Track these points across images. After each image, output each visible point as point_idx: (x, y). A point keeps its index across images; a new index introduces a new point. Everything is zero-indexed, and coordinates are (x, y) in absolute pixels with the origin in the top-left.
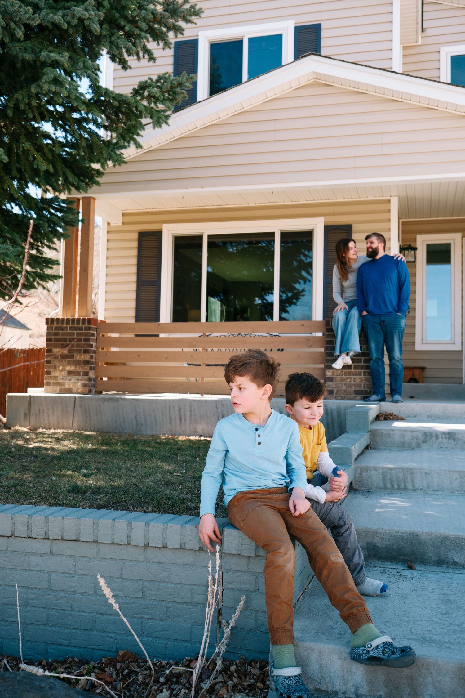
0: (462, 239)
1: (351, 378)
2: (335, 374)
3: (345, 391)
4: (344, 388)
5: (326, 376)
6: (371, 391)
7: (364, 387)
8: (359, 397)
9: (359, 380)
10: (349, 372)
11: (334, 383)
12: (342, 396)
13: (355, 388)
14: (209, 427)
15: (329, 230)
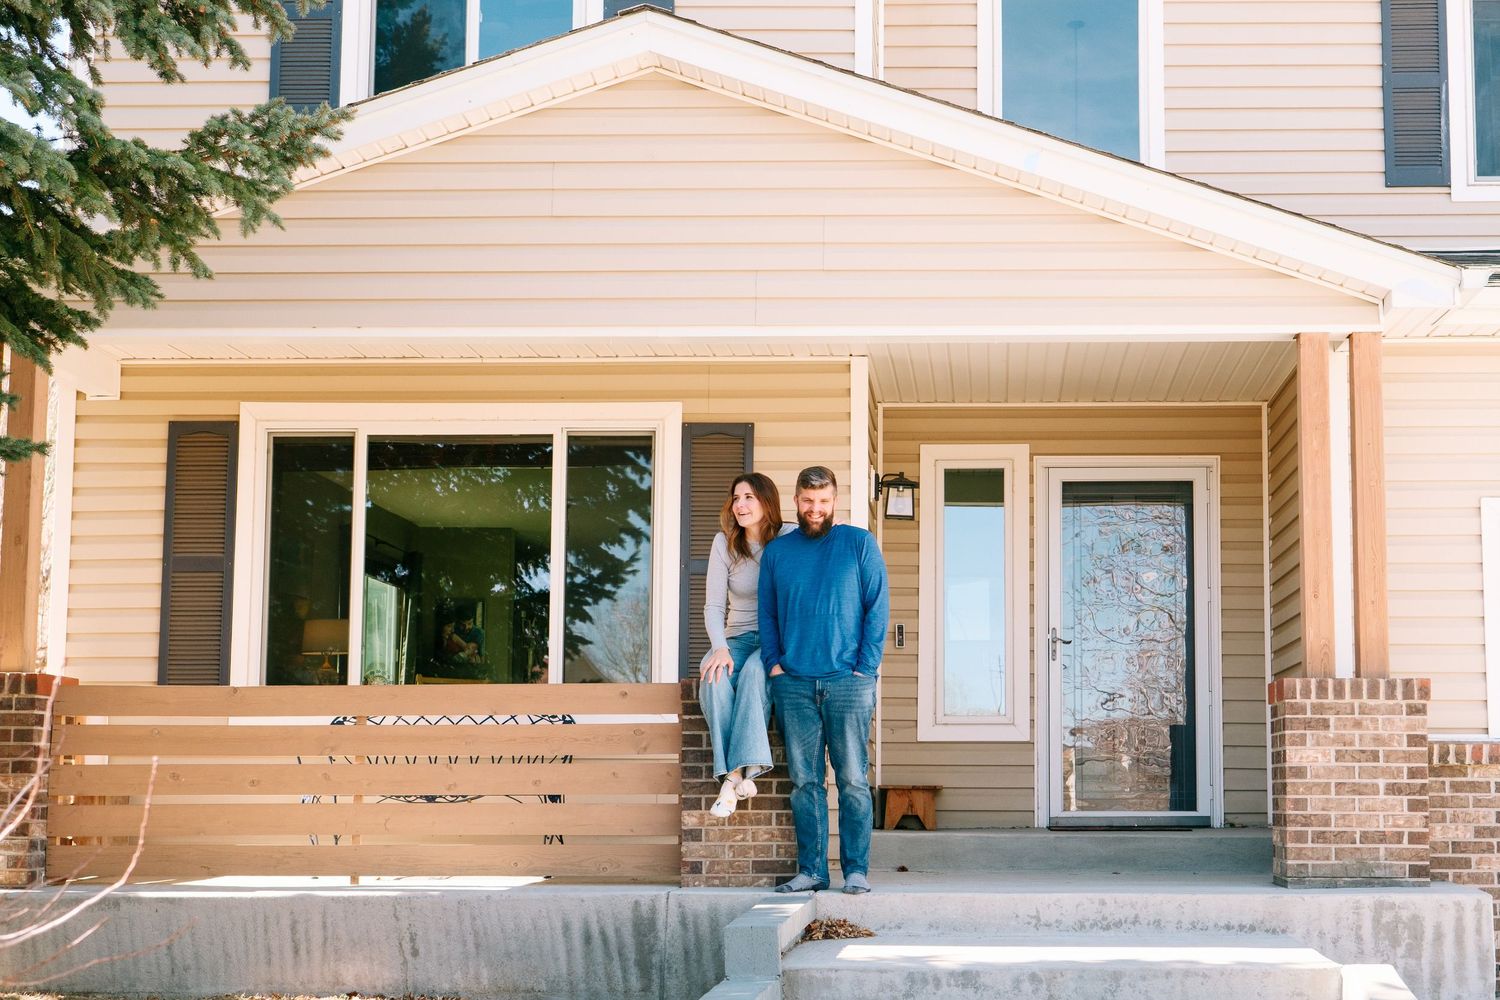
1: (745, 832)
2: (707, 822)
3: (731, 864)
4: (728, 856)
5: (684, 828)
6: (794, 863)
7: (778, 854)
8: (765, 880)
9: (766, 836)
11: (703, 843)
12: (724, 878)
13: (756, 856)
14: (376, 968)
15: (694, 434)
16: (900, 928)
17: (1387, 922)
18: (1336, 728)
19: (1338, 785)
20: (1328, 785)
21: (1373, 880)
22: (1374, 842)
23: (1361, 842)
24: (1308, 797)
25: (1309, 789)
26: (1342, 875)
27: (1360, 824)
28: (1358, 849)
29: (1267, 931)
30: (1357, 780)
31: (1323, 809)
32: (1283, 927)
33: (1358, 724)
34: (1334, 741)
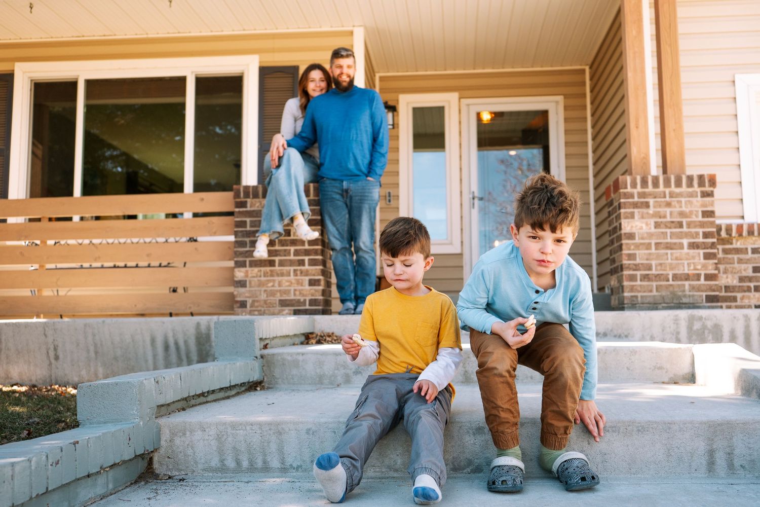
0: (459, 101)
1: (274, 281)
2: (250, 275)
3: (265, 302)
4: (263, 297)
5: (236, 279)
7: (295, 295)
8: (287, 311)
9: (287, 284)
10: (271, 271)
11: (248, 289)
12: (261, 310)
13: (281, 296)
14: (32, 368)
15: (265, 72)
17: (697, 329)
18: (654, 207)
19: (657, 244)
20: (650, 244)
21: (681, 305)
22: (681, 280)
23: (673, 280)
24: (637, 252)
25: (637, 246)
26: (660, 302)
27: (672, 269)
28: (671, 285)
29: (615, 336)
30: (669, 240)
31: (647, 260)
32: (626, 333)
33: (669, 205)
34: (654, 215)
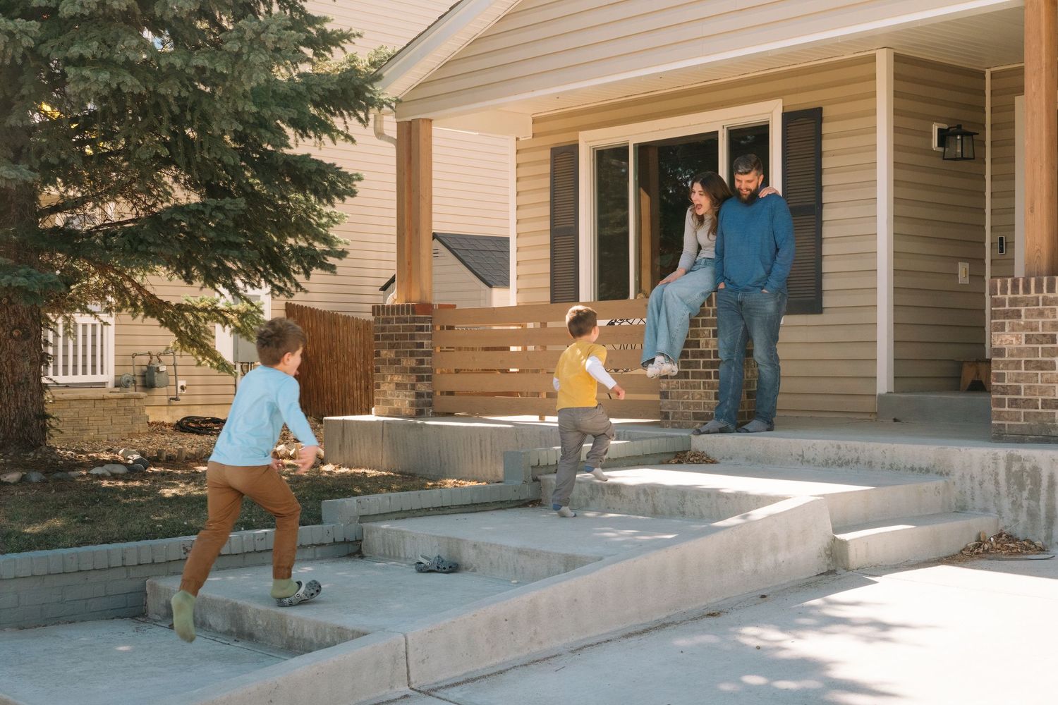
1: (688, 394)
3: (682, 414)
4: (681, 409)
5: (661, 390)
6: (712, 414)
9: (699, 396)
11: (669, 400)
12: (679, 422)
13: (694, 409)
16: (731, 459)
18: (1026, 317)
19: (1026, 362)
20: (1019, 362)
21: (1049, 438)
22: (1051, 408)
23: (1042, 408)
24: (1006, 372)
25: (1006, 365)
26: (1028, 433)
27: (1042, 393)
28: (1040, 413)
30: (1040, 358)
31: (1016, 381)
33: (1041, 314)
34: (1025, 328)
